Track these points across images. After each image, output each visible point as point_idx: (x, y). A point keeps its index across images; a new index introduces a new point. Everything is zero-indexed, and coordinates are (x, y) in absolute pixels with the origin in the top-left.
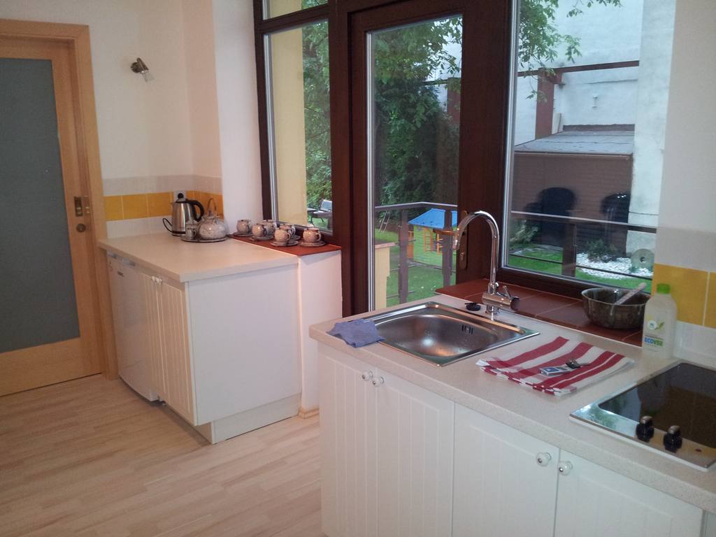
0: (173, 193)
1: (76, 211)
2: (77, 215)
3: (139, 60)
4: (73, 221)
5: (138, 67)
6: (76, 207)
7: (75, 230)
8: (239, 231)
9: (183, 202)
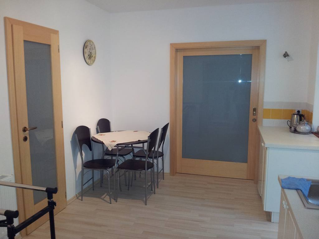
0: (295, 110)
1: (253, 113)
2: (253, 115)
3: (286, 52)
4: (251, 117)
5: (286, 55)
6: (253, 111)
7: (252, 120)
8: (318, 131)
9: (296, 114)
